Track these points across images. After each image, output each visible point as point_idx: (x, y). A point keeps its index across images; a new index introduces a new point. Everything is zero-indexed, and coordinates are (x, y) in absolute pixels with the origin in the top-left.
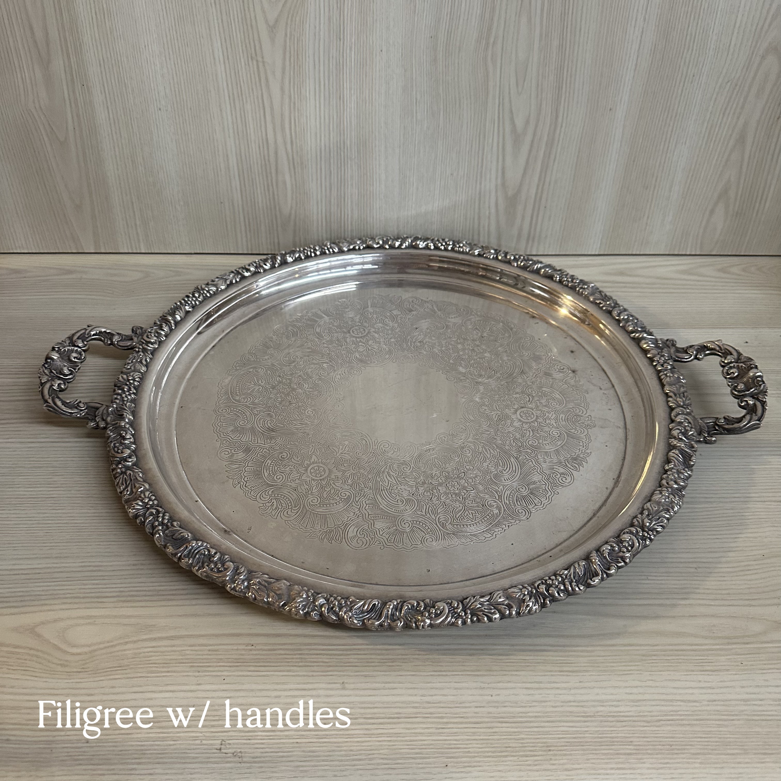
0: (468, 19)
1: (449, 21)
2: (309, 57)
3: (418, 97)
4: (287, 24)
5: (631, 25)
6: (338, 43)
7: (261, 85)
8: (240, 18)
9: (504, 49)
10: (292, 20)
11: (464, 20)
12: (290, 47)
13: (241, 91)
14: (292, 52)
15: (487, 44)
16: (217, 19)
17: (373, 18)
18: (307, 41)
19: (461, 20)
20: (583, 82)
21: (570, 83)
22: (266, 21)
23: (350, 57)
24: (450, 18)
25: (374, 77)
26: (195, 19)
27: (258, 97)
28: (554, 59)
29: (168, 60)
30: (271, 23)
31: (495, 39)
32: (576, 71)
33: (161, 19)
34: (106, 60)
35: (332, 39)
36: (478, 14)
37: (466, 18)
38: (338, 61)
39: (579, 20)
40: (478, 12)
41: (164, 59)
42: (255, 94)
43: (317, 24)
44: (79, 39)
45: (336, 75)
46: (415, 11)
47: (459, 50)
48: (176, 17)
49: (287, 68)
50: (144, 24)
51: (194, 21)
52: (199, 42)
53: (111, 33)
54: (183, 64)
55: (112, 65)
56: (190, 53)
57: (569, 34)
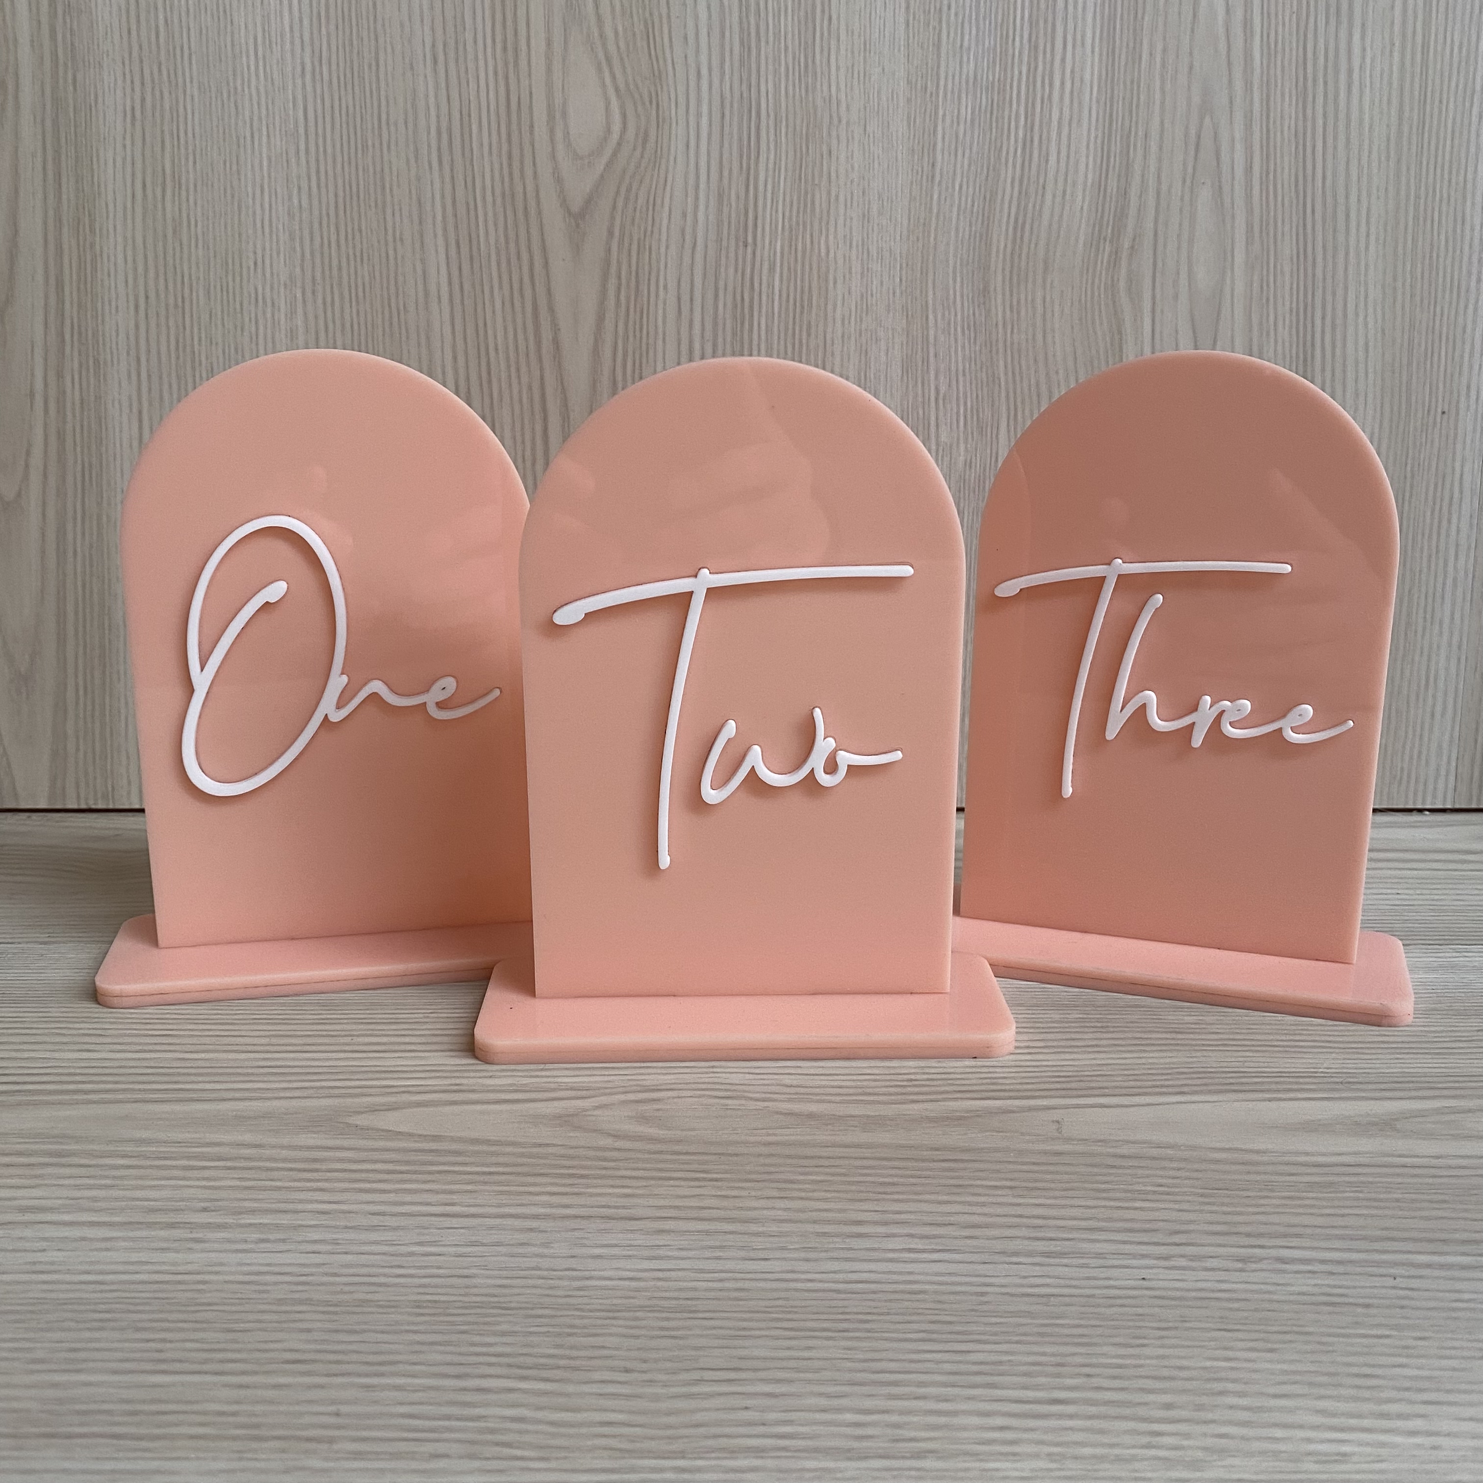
0: (1064, 192)
1: (1019, 198)
2: (665, 287)
3: (943, 389)
4: (614, 207)
5: (1473, 204)
6: (741, 252)
7: (540, 359)
8: (498, 192)
9: (1160, 264)
10: (627, 199)
11: (1054, 196)
12: (619, 263)
13: (489, 373)
14: (624, 273)
15: (1116, 254)
16: (443, 197)
17: (829, 193)
18: (663, 250)
19: (1049, 197)
20: (1367, 344)
21: (1334, 347)
22: (564, 202)
23: (771, 285)
24: (1020, 193)
25: (828, 337)
26: (388, 198)
27: (530, 388)
28: (1287, 288)
29: (309, 294)
30: (576, 206)
31: (1134, 240)
32: (1345, 316)
33: (305, 198)
34: (152, 295)
35: (724, 243)
36: (1090, 181)
37: (1059, 193)
38: (739, 298)
39: (1341, 191)
40: (1090, 176)
41: (299, 295)
42: (525, 379)
43: (690, 209)
44: (92, 245)
45: (734, 334)
46: (933, 177)
47: (1046, 270)
48: (341, 193)
49: (610, 316)
50: (258, 212)
51: (384, 203)
52: (391, 252)
53: (174, 232)
54: (347, 305)
55: (167, 305)
56: (367, 279)
57: (1319, 227)
